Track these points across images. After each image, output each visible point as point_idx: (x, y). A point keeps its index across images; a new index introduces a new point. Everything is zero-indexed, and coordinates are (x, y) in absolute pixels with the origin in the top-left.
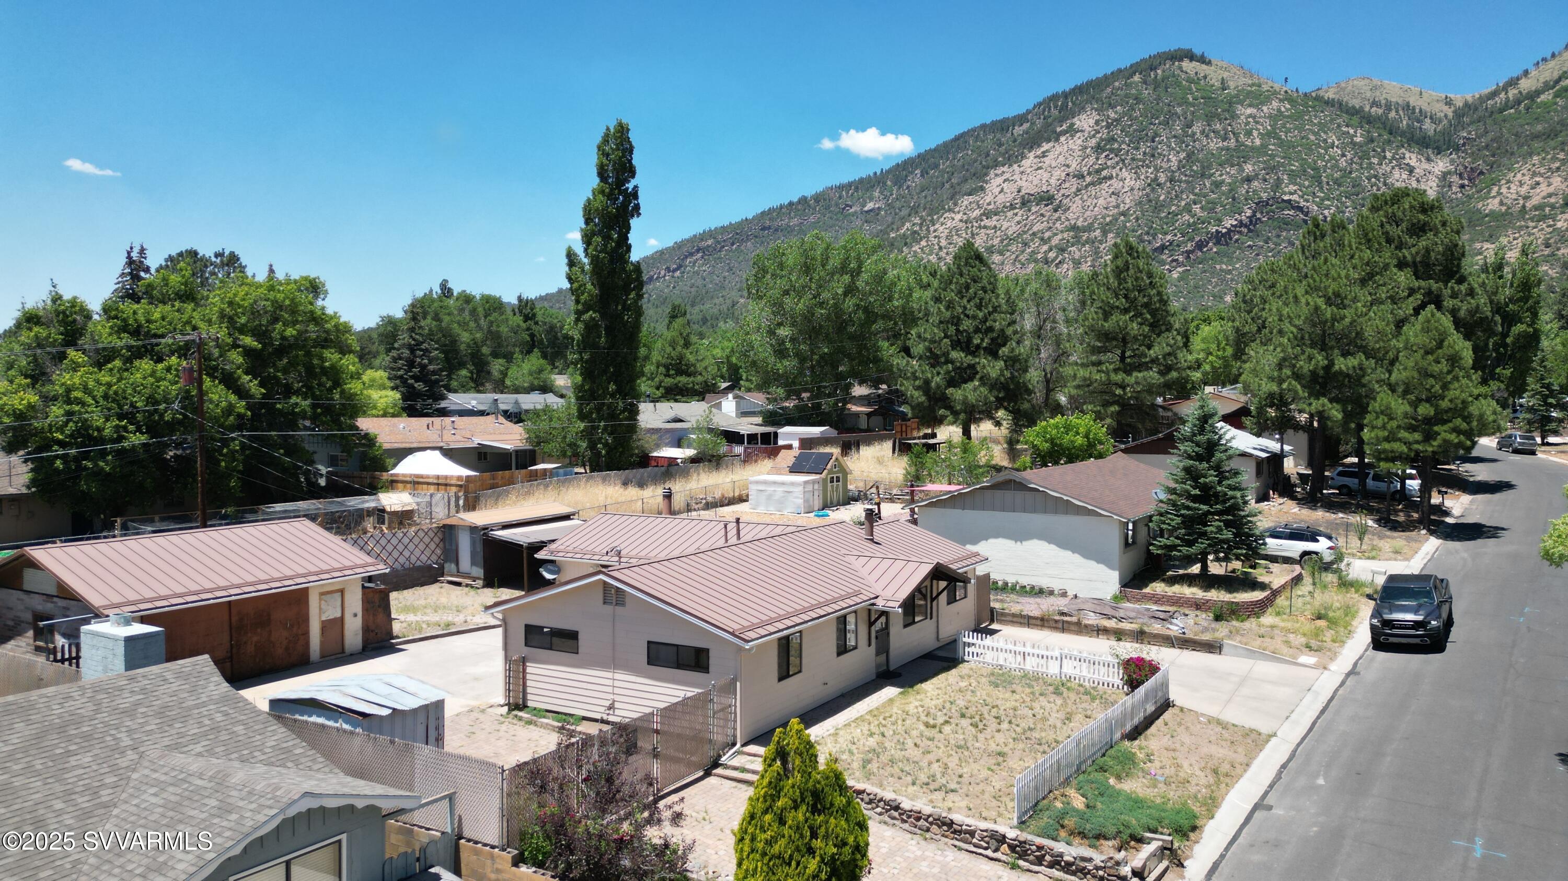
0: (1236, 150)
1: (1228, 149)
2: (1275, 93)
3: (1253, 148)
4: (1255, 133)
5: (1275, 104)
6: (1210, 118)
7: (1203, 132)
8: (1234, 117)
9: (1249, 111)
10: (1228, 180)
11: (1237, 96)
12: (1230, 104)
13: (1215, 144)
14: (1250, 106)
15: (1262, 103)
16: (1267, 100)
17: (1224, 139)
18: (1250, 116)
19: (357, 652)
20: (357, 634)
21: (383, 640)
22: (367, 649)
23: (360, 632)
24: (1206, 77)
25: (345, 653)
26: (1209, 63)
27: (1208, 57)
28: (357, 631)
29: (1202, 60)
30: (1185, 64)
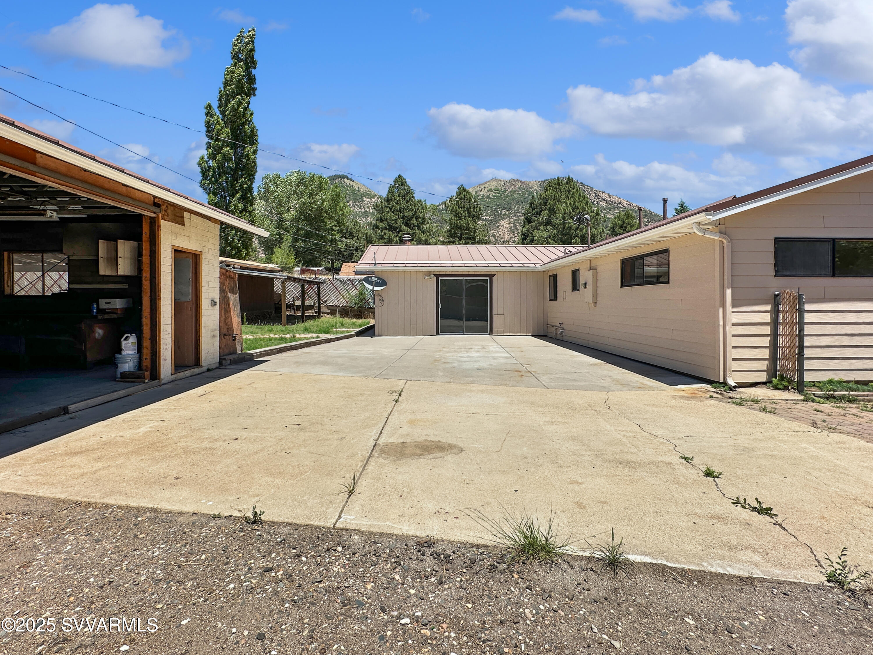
0: (364, 212)
1: (361, 212)
2: (376, 195)
3: (370, 213)
4: (370, 208)
5: (376, 199)
6: (355, 200)
7: (353, 205)
8: (363, 201)
9: (368, 200)
10: (362, 223)
11: (364, 194)
12: (362, 197)
13: (357, 210)
14: (368, 198)
15: (372, 198)
16: (374, 197)
17: (360, 209)
18: (368, 201)
19: (214, 367)
20: (214, 336)
21: (234, 352)
22: (224, 362)
23: (217, 333)
24: (353, 186)
25: (202, 366)
26: (353, 181)
27: (353, 179)
28: (215, 330)
29: (351, 180)
30: (345, 180)
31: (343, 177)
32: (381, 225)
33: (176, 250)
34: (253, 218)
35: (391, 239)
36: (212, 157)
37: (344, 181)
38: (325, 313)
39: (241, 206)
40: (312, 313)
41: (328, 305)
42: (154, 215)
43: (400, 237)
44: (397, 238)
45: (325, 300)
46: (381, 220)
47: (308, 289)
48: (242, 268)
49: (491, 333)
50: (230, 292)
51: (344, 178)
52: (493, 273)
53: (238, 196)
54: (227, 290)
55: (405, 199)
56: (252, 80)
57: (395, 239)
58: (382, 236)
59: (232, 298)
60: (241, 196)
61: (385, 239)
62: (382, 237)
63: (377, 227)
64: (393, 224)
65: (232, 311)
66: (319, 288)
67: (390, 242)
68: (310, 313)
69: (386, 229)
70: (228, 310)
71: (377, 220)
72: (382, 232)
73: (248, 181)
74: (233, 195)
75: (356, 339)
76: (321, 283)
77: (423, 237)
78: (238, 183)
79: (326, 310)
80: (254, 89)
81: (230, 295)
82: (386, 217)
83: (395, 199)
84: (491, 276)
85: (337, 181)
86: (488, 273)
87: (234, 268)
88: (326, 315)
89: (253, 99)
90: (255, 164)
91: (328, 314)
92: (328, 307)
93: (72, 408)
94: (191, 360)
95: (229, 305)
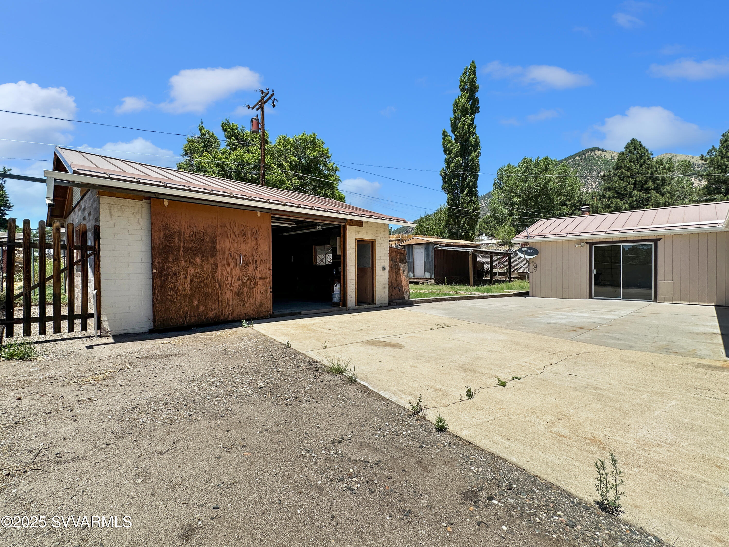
19: (385, 305)
20: (384, 288)
21: (403, 298)
22: (392, 303)
23: (387, 286)
24: (604, 156)
25: (375, 304)
26: (606, 151)
27: (605, 149)
28: (385, 284)
29: (603, 150)
30: (596, 152)
31: (593, 150)
32: (608, 194)
33: (358, 241)
34: (477, 206)
35: (619, 206)
36: (448, 167)
37: (595, 154)
38: (516, 278)
39: (468, 199)
40: (506, 278)
41: (519, 271)
42: (344, 224)
43: (630, 203)
44: (627, 205)
45: (516, 267)
46: (609, 189)
47: (502, 259)
48: (447, 245)
49: (656, 300)
50: (400, 262)
51: (595, 151)
52: (658, 237)
53: (466, 192)
54: (398, 261)
55: (638, 163)
56: (476, 101)
57: (624, 207)
58: (609, 205)
59: (402, 266)
60: (468, 191)
61: (612, 207)
62: (609, 207)
63: (604, 197)
64: (622, 191)
65: (401, 273)
66: (510, 258)
67: (617, 209)
68: (503, 278)
69: (614, 197)
70: (399, 273)
71: (604, 190)
72: (608, 201)
73: (473, 179)
74: (462, 192)
75: (513, 297)
76: (512, 254)
77: (662, 200)
78: (465, 182)
79: (517, 276)
80: (478, 108)
81: (400, 264)
82: (614, 186)
83: (625, 166)
84: (656, 241)
85: (586, 155)
86: (650, 238)
87: (440, 246)
88: (516, 280)
89: (476, 115)
90: (478, 166)
91: (518, 278)
92: (519, 273)
93: (303, 312)
94: (370, 300)
95: (399, 270)
